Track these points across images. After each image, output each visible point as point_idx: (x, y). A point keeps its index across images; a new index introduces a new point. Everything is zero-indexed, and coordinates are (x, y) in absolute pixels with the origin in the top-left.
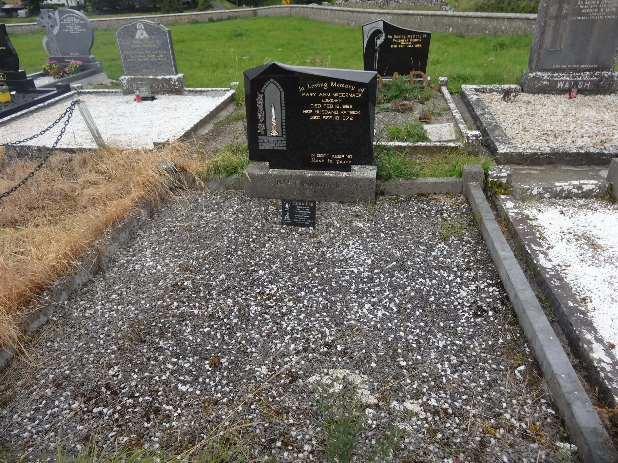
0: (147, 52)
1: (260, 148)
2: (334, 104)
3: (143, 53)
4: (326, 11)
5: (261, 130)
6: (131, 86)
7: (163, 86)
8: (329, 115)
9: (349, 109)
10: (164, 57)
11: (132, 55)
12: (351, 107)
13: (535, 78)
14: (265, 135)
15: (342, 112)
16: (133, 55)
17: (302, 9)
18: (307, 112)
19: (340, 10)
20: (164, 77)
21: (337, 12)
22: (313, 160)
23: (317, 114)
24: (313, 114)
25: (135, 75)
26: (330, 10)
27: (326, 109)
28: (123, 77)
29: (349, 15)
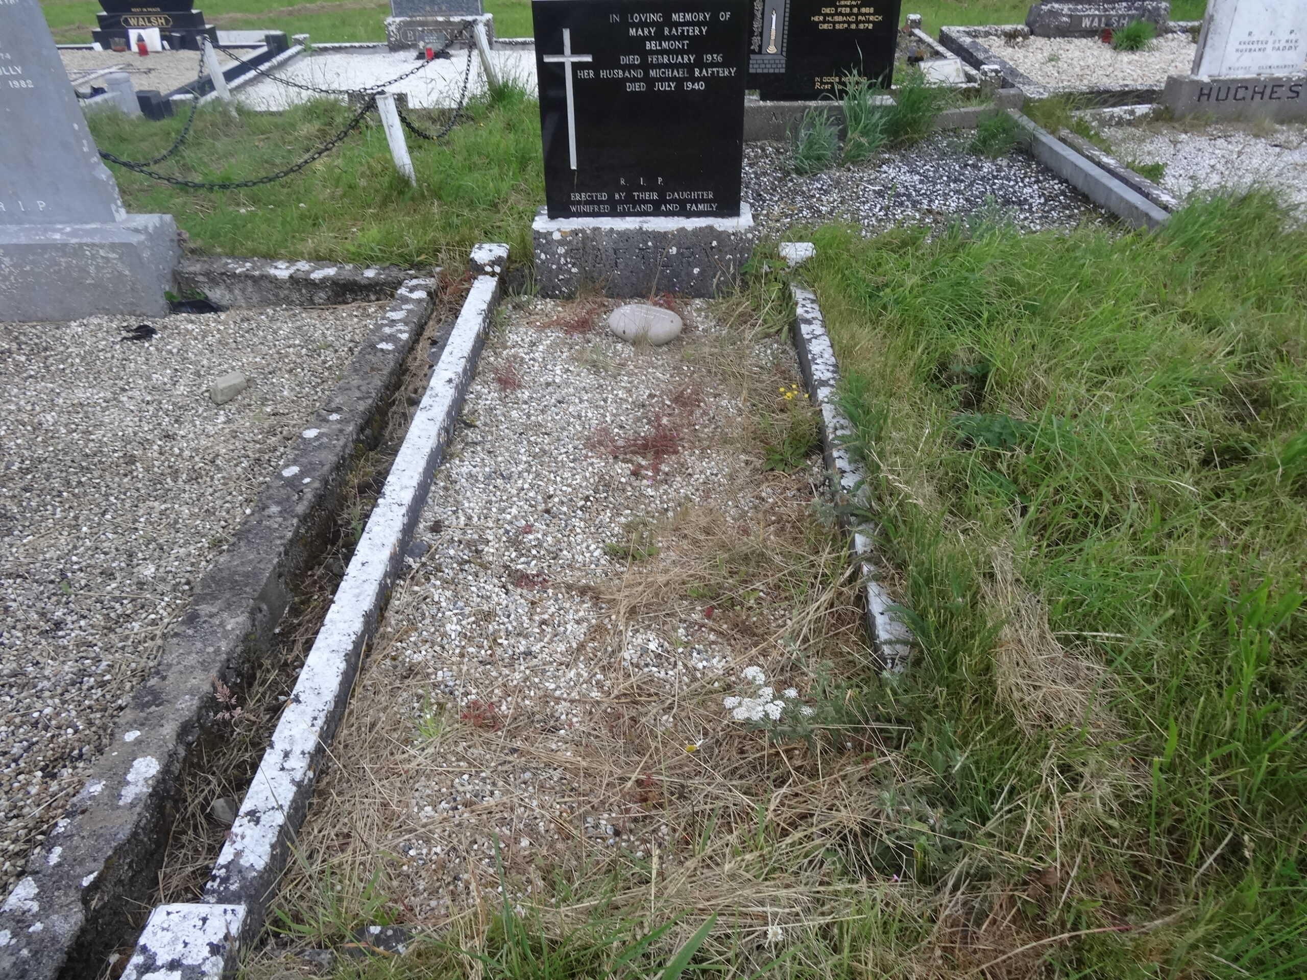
1: (752, 71)
2: (851, 7)
5: (755, 47)
6: (405, 34)
7: (460, 33)
8: (844, 22)
9: (870, 14)
12: (872, 10)
13: (1051, 12)
14: (760, 52)
15: (860, 18)
18: (816, 19)
22: (817, 86)
23: (829, 22)
24: (824, 22)
25: (412, 16)
27: (841, 14)
28: (390, 20)
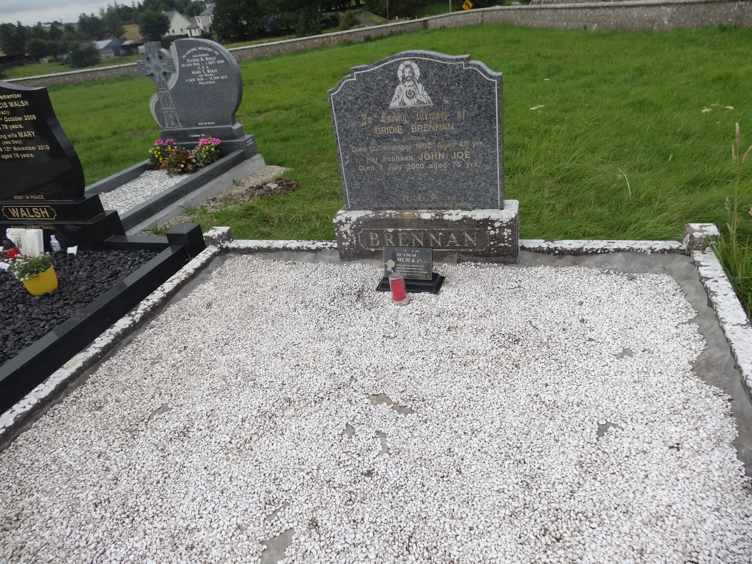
0: (420, 146)
3: (409, 148)
4: (544, 12)
6: (366, 238)
7: (461, 239)
10: (473, 159)
11: (373, 155)
16: (379, 156)
17: (501, 13)
19: (569, 8)
20: (468, 214)
21: (564, 12)
25: (375, 210)
26: (551, 9)
28: (342, 215)
29: (586, 13)
